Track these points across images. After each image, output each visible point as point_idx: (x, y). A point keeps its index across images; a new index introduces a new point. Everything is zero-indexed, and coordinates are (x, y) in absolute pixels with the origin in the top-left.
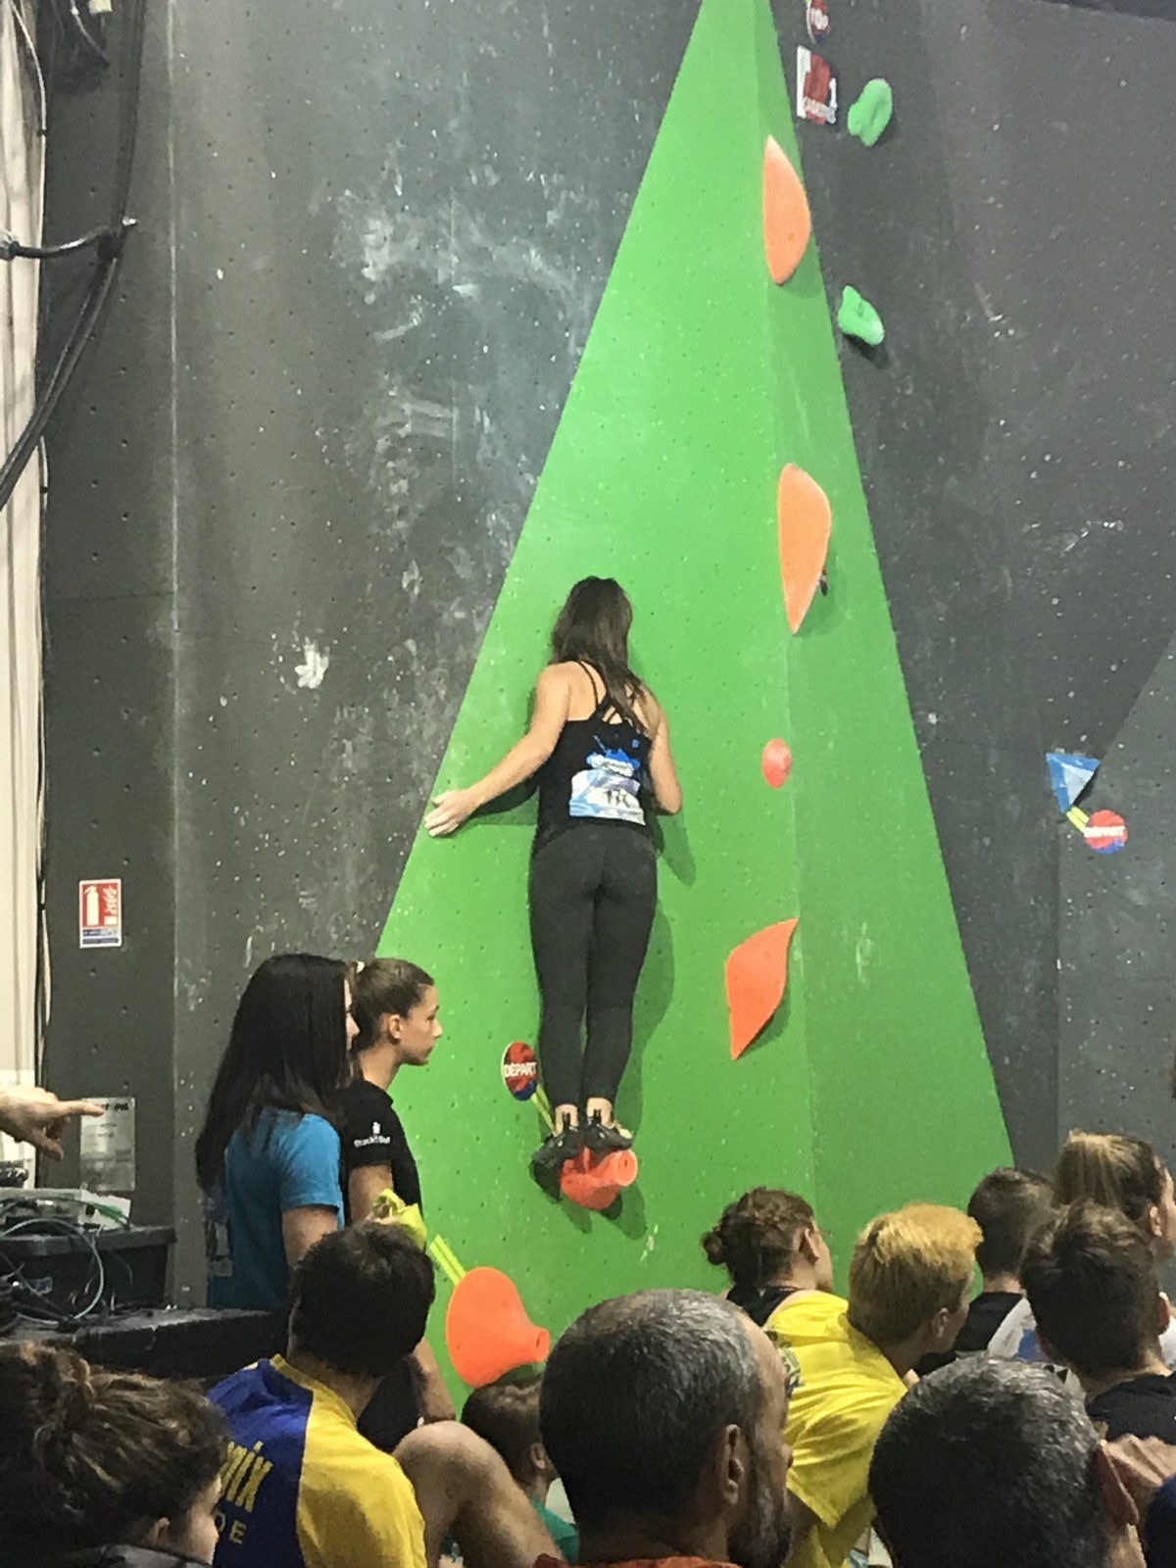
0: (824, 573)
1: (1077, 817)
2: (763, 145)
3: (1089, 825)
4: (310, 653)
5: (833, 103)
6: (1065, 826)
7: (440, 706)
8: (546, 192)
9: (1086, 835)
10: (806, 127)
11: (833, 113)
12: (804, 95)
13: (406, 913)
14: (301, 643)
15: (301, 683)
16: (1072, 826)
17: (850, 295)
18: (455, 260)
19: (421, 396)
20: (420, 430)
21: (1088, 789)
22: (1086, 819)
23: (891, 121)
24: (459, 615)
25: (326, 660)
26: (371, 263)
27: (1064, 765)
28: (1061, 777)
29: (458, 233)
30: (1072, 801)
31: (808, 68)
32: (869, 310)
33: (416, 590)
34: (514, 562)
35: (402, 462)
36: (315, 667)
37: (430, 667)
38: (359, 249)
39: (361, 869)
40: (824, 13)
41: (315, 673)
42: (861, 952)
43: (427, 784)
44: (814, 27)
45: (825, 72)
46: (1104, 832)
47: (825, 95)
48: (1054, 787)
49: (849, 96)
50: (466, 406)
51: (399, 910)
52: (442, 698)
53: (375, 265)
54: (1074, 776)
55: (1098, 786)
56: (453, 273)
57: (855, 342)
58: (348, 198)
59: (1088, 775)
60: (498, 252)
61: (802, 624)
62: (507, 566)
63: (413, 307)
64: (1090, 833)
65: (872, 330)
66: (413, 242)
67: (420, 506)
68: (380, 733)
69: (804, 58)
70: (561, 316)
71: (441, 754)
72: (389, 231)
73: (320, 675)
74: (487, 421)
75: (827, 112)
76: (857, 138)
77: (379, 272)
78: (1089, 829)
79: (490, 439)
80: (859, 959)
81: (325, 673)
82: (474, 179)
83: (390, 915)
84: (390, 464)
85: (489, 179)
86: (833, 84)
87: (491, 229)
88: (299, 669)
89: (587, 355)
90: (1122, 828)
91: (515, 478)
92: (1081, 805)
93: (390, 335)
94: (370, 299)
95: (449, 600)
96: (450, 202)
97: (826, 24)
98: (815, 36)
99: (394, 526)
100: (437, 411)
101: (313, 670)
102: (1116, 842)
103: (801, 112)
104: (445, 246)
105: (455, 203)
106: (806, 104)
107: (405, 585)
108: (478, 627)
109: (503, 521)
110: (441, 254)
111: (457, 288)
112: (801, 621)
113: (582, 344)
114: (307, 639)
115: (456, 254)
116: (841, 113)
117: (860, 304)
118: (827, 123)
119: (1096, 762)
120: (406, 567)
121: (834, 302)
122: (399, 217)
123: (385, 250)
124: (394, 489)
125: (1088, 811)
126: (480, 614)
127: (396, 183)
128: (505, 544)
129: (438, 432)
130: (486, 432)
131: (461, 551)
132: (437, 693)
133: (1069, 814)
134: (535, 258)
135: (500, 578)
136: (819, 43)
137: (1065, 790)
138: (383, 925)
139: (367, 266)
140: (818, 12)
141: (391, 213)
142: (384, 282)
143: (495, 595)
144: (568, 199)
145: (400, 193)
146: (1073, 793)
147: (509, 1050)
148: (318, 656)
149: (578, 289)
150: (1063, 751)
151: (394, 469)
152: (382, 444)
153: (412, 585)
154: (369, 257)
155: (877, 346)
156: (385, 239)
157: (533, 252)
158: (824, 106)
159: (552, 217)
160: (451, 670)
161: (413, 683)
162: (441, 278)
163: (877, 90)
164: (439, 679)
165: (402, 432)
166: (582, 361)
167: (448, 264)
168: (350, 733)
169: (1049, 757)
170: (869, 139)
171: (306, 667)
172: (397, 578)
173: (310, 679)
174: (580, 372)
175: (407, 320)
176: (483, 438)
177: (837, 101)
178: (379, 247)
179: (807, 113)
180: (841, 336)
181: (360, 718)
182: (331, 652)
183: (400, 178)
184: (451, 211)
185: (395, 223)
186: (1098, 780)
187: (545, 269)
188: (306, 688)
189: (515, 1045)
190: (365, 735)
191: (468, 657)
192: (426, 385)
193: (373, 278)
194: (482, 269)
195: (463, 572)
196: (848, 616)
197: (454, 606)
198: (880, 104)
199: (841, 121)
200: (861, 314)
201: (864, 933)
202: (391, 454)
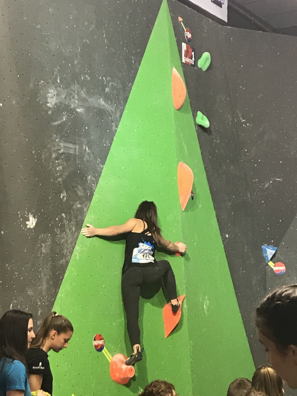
0: (192, 193)
1: (271, 264)
2: (172, 69)
3: (275, 266)
4: (31, 218)
5: (193, 59)
6: (268, 267)
7: (73, 234)
8: (105, 82)
9: (274, 269)
10: (185, 66)
11: (193, 61)
12: (184, 57)
13: (62, 296)
14: (28, 214)
15: (28, 227)
16: (270, 267)
17: (199, 113)
18: (77, 101)
19: (65, 141)
20: (66, 151)
21: (274, 256)
22: (274, 265)
23: (210, 64)
24: (79, 206)
25: (36, 220)
26: (50, 102)
27: (267, 249)
28: (266, 252)
29: (78, 94)
30: (269, 259)
31: (185, 49)
32: (205, 118)
33: (65, 199)
34: (96, 190)
35: (60, 161)
36: (32, 222)
37: (70, 220)
38: (46, 98)
39: (48, 283)
40: (190, 33)
41: (32, 224)
42: (206, 305)
43: (69, 257)
44: (187, 37)
45: (190, 50)
46: (279, 268)
47: (191, 57)
48: (264, 256)
49: (198, 57)
50: (81, 145)
51: (60, 295)
52: (74, 231)
53: (51, 102)
54: (270, 252)
55: (277, 255)
56: (76, 105)
57: (201, 127)
58: (42, 83)
59: (274, 252)
60: (90, 100)
61: (185, 209)
62: (94, 191)
63: (63, 115)
64: (275, 269)
65: (206, 123)
66: (64, 96)
67: (66, 174)
68: (54, 242)
69: (184, 45)
70: (110, 118)
71: (73, 248)
72: (55, 93)
73: (34, 224)
74: (87, 149)
75: (192, 62)
76: (201, 69)
77: (52, 105)
78: (274, 267)
79: (88, 154)
80: (205, 306)
81: (36, 224)
82: (83, 78)
83: (57, 296)
84: (57, 161)
85: (87, 78)
86: (193, 53)
87: (88, 93)
88: (27, 223)
89: (118, 130)
90: (284, 267)
91: (97, 165)
92: (272, 260)
93: (56, 123)
94: (50, 112)
95: (75, 201)
96: (75, 85)
97: (191, 36)
98: (187, 40)
99: (58, 180)
100: (71, 146)
101: (32, 223)
102: (283, 271)
103: (183, 61)
104: (73, 98)
105: (76, 85)
106: (185, 59)
107: (61, 197)
108: (85, 210)
109: (93, 178)
110: (72, 100)
111: (78, 110)
112: (185, 207)
113: (117, 127)
114: (30, 214)
115: (77, 100)
116: (196, 62)
117: (202, 117)
118: (191, 64)
119: (276, 248)
120: (61, 192)
121: (195, 116)
122: (59, 89)
123: (55, 98)
124: (58, 169)
125: (274, 262)
126: (86, 206)
127: (58, 79)
128: (93, 185)
129: (72, 152)
130: (87, 152)
131: (79, 187)
132: (72, 230)
133: (269, 263)
134: (102, 102)
135: (92, 195)
136: (189, 41)
137: (267, 256)
138: (55, 299)
139: (49, 103)
140: (188, 33)
141: (56, 87)
142: (54, 108)
143: (91, 200)
144: (112, 85)
145: (59, 82)
146: (270, 257)
147: (95, 336)
148: (33, 218)
149: (116, 110)
150: (266, 245)
151: (58, 163)
152: (54, 155)
153: (64, 197)
154: (49, 100)
155: (208, 128)
156: (54, 95)
157: (101, 100)
158: (190, 60)
159: (107, 90)
160: (77, 222)
161: (65, 226)
162: (72, 106)
163: (206, 55)
164: (73, 225)
165: (60, 152)
166: (117, 131)
167: (74, 103)
168: (44, 241)
169: (263, 247)
170: (205, 69)
171: (29, 222)
172: (59, 195)
173: (31, 225)
174: (116, 135)
175: (62, 118)
176: (86, 154)
177: (195, 58)
178: (52, 97)
179: (185, 61)
180: (197, 125)
181: (47, 236)
182: (38, 217)
183: (59, 77)
184: (76, 87)
185: (57, 90)
186: (277, 253)
187: (105, 104)
188: (30, 228)
189: (97, 335)
190: (49, 242)
191: (82, 218)
192: (67, 138)
193: (51, 106)
194: (85, 104)
195: (80, 193)
196: (200, 206)
197: (77, 203)
198: (207, 59)
199: (196, 65)
200: (203, 119)
201: (206, 298)
202: (57, 158)
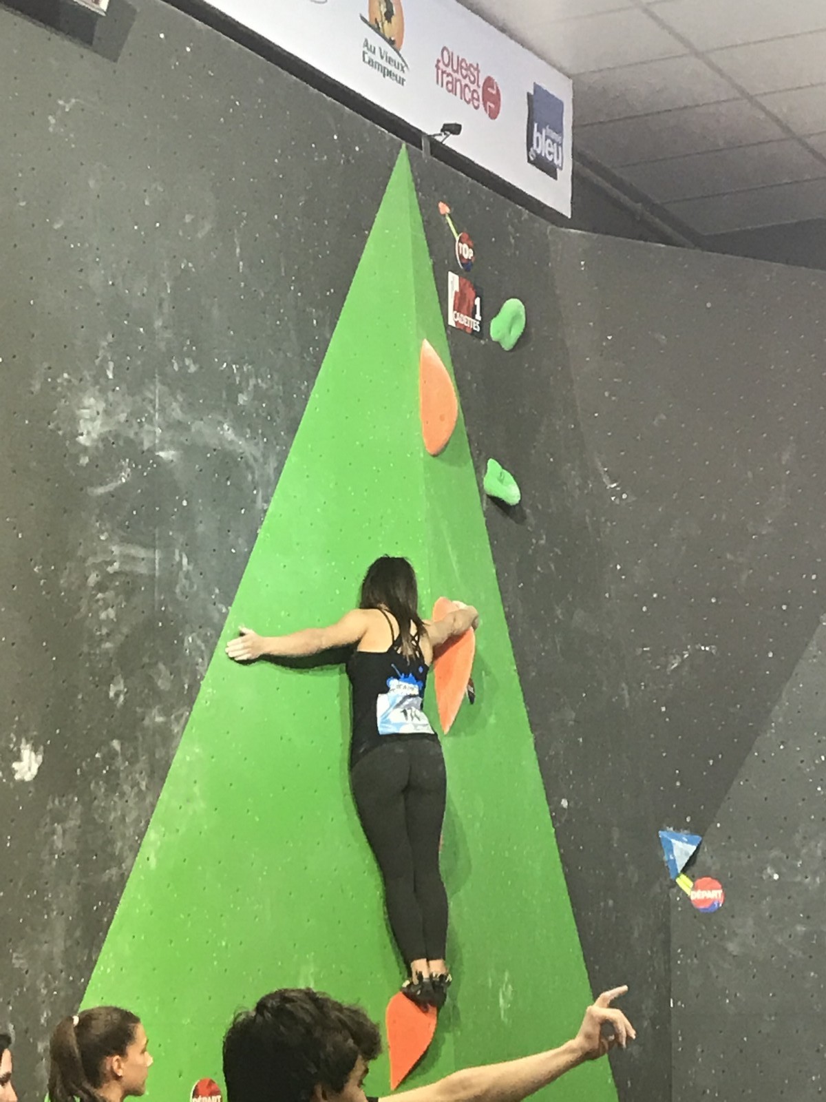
0: (471, 683)
1: (684, 882)
2: (420, 346)
3: (695, 888)
4: (27, 752)
5: (478, 317)
6: (675, 890)
7: (141, 795)
8: (238, 379)
9: (692, 898)
10: (455, 334)
11: (478, 323)
12: (454, 310)
13: (109, 970)
14: (18, 743)
15: (17, 777)
16: (681, 889)
17: (493, 465)
18: (159, 431)
19: (124, 541)
20: (127, 568)
21: (692, 860)
22: (691, 884)
23: (524, 330)
24: (159, 719)
25: (40, 758)
26: (85, 432)
27: (673, 841)
28: (671, 850)
29: (163, 410)
30: (680, 869)
31: (457, 288)
32: (508, 477)
33: (122, 698)
34: (208, 675)
35: (110, 594)
36: (30, 762)
37: (133, 760)
38: (74, 420)
39: (69, 932)
40: (470, 247)
41: (30, 769)
42: (504, 997)
43: (128, 862)
44: (461, 257)
45: (470, 292)
46: (706, 895)
47: (471, 311)
48: (665, 858)
49: (490, 311)
50: (168, 547)
51: (102, 968)
52: (143, 788)
53: (89, 433)
54: (681, 849)
55: (700, 858)
56: (157, 441)
57: (497, 502)
58: (66, 379)
59: (692, 849)
60: (197, 426)
61: (451, 728)
62: (202, 677)
63: (121, 469)
64: (695, 896)
65: (511, 492)
66: (123, 417)
67: (125, 630)
68: (87, 820)
69: (454, 281)
70: (250, 477)
71: (142, 835)
72: (101, 406)
73: (34, 771)
74: (185, 561)
75: (474, 324)
76: (498, 343)
77: (93, 440)
78: (693, 892)
79: (187, 576)
80: (501, 1001)
81: (39, 768)
82: (176, 367)
83: (95, 971)
84: (100, 595)
85: (188, 367)
86: (477, 301)
87: (189, 406)
88: (15, 765)
89: (272, 508)
90: (720, 892)
91: (211, 607)
92: (688, 872)
93: (100, 490)
94: (84, 460)
95: (149, 707)
96: (154, 383)
97: (472, 255)
98: (462, 264)
99: (103, 646)
100: (141, 553)
101: (28, 766)
102: (716, 903)
103: (451, 322)
104: (150, 420)
105: (159, 386)
106: (456, 316)
107: (112, 694)
108: (176, 729)
109: (199, 642)
110: (146, 426)
111: (162, 454)
112: (451, 724)
113: (267, 501)
114: (23, 740)
115: (160, 427)
116: (485, 325)
117: (501, 473)
118: (473, 331)
119: (698, 838)
120: (111, 680)
121: (480, 470)
122: (110, 394)
123: (98, 422)
124: (103, 616)
125: (693, 878)
126: (178, 719)
127: (108, 369)
128: (200, 660)
129: (142, 569)
130: (184, 569)
131: (161, 666)
132: (138, 784)
133: (678, 881)
134: (228, 432)
135: (195, 687)
136: (466, 269)
137: (674, 860)
138: (87, 982)
139: (82, 434)
140: (465, 246)
141: (103, 391)
142: (97, 448)
143: (191, 701)
144: (257, 386)
145: (111, 376)
146: (681, 863)
147: (197, 1086)
148: (33, 754)
149: (264, 456)
150: (672, 829)
151: (103, 599)
152: (93, 579)
153: (117, 695)
154: (83, 427)
155: (514, 506)
156: (98, 413)
157: (226, 427)
158: (470, 319)
159: (242, 399)
160: (152, 766)
161: (118, 777)
162: (146, 445)
163: (513, 306)
164: (141, 773)
165: (110, 570)
166: (268, 513)
167: (152, 434)
168: (59, 817)
169: (662, 834)
170: (508, 344)
171: (22, 764)
172: (105, 688)
173: (26, 773)
174: (265, 523)
175: (118, 477)
176: (181, 575)
177: (481, 315)
178: (93, 420)
179: (457, 323)
180: (485, 497)
181: (69, 803)
182: (45, 752)
183: (111, 365)
184: (157, 390)
185: (106, 401)
186: (700, 854)
187: (236, 439)
188: (22, 781)
189: (202, 1082)
190: (73, 823)
191: (167, 753)
192: (130, 533)
193: (88, 444)
194: (183, 439)
195: (163, 684)
196: (492, 720)
197: (155, 711)
198: (515, 318)
199: (484, 331)
200: (501, 481)
201: (506, 979)
202: (101, 587)
